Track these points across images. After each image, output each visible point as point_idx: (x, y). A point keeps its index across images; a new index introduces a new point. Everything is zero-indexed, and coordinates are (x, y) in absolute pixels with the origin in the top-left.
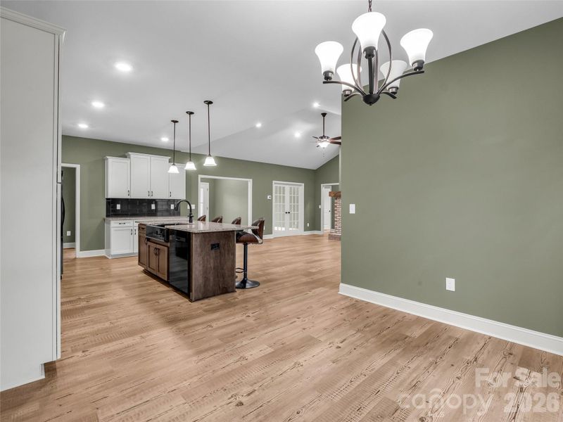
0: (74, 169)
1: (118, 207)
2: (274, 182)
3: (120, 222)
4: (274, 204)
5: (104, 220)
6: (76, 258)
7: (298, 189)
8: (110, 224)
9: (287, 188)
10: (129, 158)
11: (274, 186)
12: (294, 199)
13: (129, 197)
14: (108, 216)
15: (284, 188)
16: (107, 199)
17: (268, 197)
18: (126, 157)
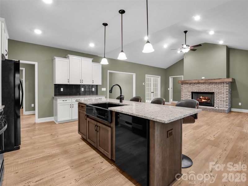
0: (34, 65)
1: (62, 90)
2: (146, 75)
3: (64, 99)
4: (146, 87)
5: (53, 98)
6: (35, 123)
7: (157, 79)
8: (56, 100)
9: (152, 78)
10: (69, 58)
11: (146, 77)
12: (156, 85)
13: (68, 83)
14: (55, 95)
15: (150, 78)
16: (55, 85)
17: (144, 83)
18: (66, 58)
